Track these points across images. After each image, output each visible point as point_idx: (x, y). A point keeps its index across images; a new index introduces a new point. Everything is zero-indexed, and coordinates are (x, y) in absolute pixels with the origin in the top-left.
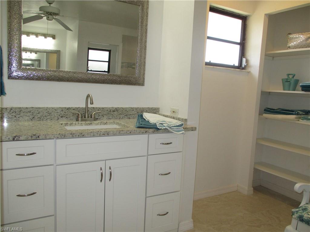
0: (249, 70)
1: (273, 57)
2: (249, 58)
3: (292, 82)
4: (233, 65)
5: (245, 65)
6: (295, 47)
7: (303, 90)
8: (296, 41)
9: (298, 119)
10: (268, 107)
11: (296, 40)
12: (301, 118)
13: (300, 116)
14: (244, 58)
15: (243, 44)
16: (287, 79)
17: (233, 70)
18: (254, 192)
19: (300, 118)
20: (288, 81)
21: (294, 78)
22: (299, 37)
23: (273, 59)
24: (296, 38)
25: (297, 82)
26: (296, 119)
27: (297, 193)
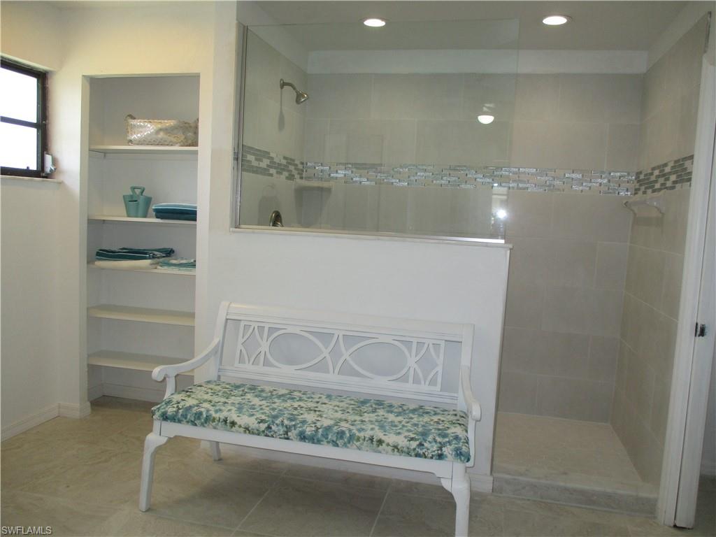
0: (59, 178)
1: (105, 153)
2: (58, 156)
3: (141, 200)
4: (25, 168)
5: (51, 170)
6: (139, 141)
7: (157, 217)
8: (141, 132)
9: (154, 266)
10: (103, 248)
11: (141, 130)
12: (160, 264)
13: (156, 260)
14: (48, 154)
15: (43, 126)
16: (132, 196)
17: (29, 180)
18: (92, 409)
19: (158, 263)
20: (134, 199)
21: (144, 194)
22: (145, 127)
23: (105, 156)
24: (141, 126)
25: (148, 201)
26: (151, 267)
27: (156, 381)
